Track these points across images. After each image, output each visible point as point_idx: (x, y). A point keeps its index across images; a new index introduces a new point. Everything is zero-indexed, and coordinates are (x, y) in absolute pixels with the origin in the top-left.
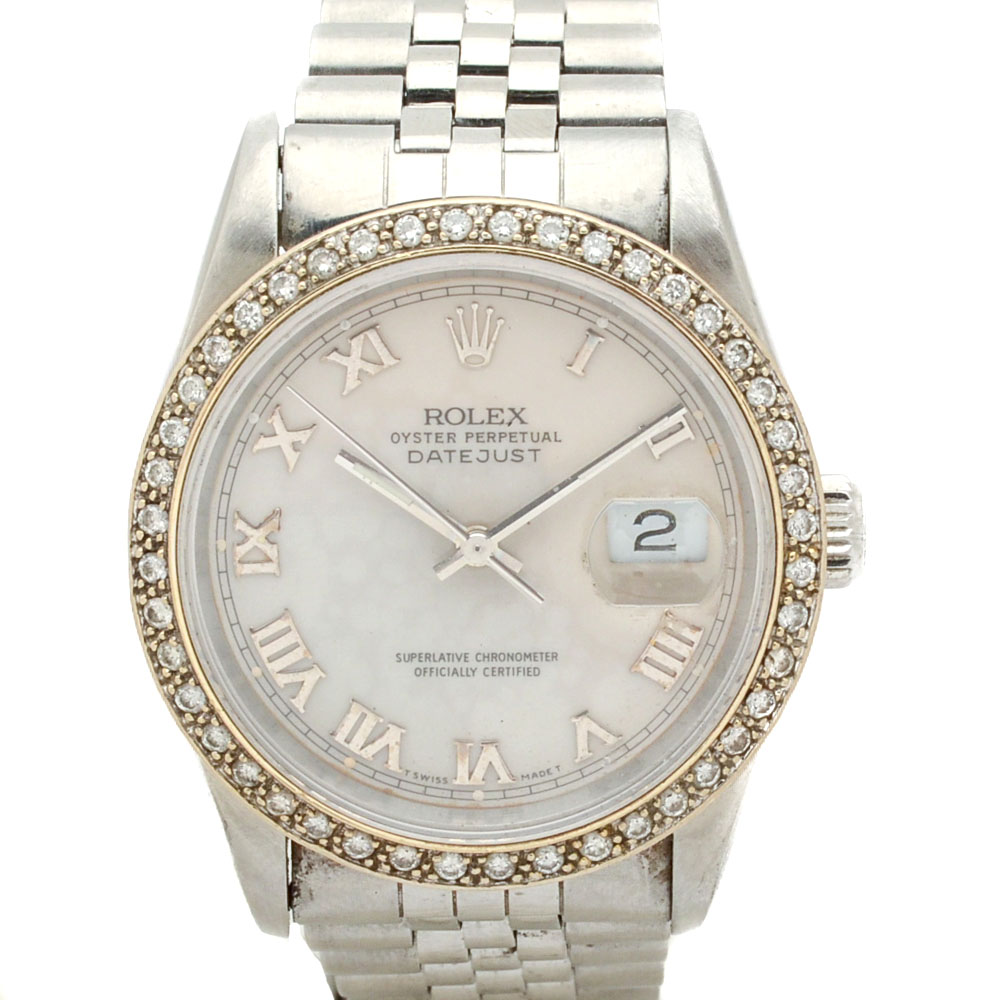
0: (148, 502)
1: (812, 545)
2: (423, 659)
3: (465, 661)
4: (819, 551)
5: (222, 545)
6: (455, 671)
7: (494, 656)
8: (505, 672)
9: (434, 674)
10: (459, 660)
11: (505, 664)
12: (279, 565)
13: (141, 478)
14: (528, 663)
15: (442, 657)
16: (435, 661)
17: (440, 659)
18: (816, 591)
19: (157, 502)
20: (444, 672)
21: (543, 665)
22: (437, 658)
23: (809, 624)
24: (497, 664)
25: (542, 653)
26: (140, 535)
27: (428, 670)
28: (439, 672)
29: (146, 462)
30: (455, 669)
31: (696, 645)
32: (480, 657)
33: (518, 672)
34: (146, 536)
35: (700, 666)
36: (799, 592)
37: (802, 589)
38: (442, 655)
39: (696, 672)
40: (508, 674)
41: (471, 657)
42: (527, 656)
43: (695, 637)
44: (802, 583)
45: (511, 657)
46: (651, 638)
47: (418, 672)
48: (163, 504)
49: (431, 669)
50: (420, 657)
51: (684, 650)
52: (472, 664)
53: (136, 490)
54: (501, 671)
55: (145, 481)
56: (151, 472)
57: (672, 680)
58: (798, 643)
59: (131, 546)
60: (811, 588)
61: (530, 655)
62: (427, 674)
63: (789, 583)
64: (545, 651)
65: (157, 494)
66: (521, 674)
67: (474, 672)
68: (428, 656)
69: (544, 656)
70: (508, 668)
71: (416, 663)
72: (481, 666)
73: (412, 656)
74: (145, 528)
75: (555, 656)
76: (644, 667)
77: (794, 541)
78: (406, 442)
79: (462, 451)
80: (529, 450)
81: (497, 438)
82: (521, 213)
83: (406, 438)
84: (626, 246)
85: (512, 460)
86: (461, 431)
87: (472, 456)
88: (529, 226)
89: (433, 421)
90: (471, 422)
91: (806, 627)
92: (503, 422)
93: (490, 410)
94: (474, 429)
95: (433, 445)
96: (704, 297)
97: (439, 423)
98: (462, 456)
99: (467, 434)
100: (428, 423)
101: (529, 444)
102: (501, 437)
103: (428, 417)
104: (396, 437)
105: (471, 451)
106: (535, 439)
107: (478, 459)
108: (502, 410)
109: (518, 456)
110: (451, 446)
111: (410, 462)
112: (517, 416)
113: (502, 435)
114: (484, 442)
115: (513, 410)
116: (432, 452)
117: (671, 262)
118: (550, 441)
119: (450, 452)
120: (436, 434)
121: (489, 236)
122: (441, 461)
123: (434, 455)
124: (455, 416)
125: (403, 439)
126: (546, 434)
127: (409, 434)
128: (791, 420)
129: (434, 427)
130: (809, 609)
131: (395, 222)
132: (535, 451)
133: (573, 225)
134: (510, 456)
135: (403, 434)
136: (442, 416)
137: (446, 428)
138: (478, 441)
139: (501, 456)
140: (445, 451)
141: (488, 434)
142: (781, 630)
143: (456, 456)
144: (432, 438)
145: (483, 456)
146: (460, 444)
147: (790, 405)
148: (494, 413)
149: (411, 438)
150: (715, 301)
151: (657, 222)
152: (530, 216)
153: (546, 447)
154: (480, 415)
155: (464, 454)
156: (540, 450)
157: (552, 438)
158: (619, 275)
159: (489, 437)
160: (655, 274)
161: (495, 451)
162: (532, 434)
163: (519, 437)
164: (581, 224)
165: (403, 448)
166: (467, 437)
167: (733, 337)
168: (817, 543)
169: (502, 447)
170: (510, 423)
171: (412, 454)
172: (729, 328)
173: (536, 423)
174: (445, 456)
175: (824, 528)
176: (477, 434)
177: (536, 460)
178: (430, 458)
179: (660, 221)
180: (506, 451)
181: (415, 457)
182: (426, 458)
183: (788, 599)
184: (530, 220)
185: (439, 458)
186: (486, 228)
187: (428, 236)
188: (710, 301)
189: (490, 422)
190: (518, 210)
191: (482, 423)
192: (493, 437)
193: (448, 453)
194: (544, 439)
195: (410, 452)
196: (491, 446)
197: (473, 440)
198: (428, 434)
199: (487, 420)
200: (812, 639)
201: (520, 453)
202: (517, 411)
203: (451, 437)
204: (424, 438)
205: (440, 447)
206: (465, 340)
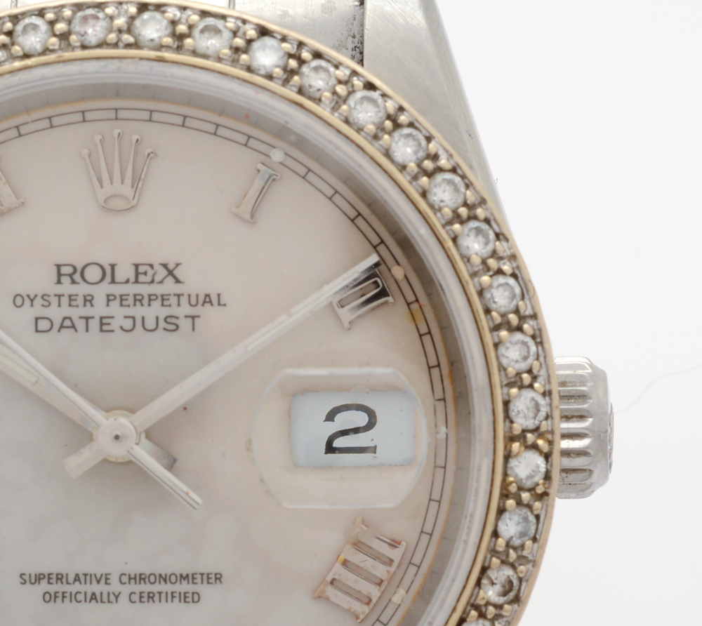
1: (541, 436)
2: (53, 581)
3: (106, 583)
4: (550, 443)
6: (93, 597)
7: (141, 578)
8: (157, 598)
9: (67, 600)
10: (98, 582)
11: (155, 588)
14: (184, 587)
15: (77, 579)
16: (68, 583)
17: (75, 580)
18: (545, 494)
20: (80, 597)
21: (203, 589)
22: (71, 579)
23: (538, 535)
24: (147, 588)
25: (202, 574)
27: (60, 595)
28: (74, 597)
30: (94, 594)
31: (395, 564)
32: (125, 579)
33: (173, 597)
35: (401, 592)
36: (524, 494)
37: (530, 490)
38: (77, 575)
39: (396, 599)
40: (160, 601)
41: (114, 579)
42: (184, 577)
43: (396, 554)
44: (529, 484)
45: (164, 579)
46: (339, 556)
47: (47, 597)
49: (63, 593)
50: (49, 578)
51: (381, 571)
52: (115, 586)
54: (151, 597)
57: (366, 609)
58: (522, 559)
60: (540, 490)
61: (187, 576)
62: (59, 600)
63: (512, 482)
64: (206, 571)
66: (176, 600)
67: (117, 597)
68: (60, 578)
69: (205, 577)
70: (160, 593)
71: (44, 586)
72: (126, 590)
73: (39, 578)
75: (219, 578)
76: (331, 592)
77: (517, 429)
78: (32, 305)
79: (101, 318)
80: (186, 317)
81: (145, 301)
82: (172, 13)
83: (32, 301)
84: (306, 55)
85: (165, 329)
86: (100, 292)
87: (115, 324)
88: (182, 28)
89: (66, 280)
90: (113, 281)
91: (534, 539)
92: (152, 281)
93: (137, 266)
94: (117, 290)
95: (66, 310)
96: (403, 119)
97: (74, 282)
98: (102, 324)
99: (108, 296)
100: (59, 282)
101: (185, 309)
102: (150, 300)
103: (59, 275)
104: (20, 300)
105: (112, 317)
106: (193, 302)
107: (121, 328)
108: (152, 266)
109: (171, 324)
110: (88, 311)
111: (37, 331)
112: (171, 273)
113: (151, 298)
114: (129, 306)
115: (165, 266)
116: (65, 318)
117: (363, 77)
118: (212, 305)
119: (87, 319)
120: (70, 296)
121: (131, 40)
122: (76, 331)
123: (67, 323)
124: (93, 274)
125: (27, 302)
126: (207, 295)
127: (36, 296)
128: (514, 276)
129: (67, 288)
130: (537, 517)
131: (15, 25)
132: (193, 318)
133: (239, 28)
134: (162, 324)
135: (28, 296)
136: (77, 274)
137: (81, 289)
138: (121, 305)
139: (150, 324)
140: (81, 318)
141: (135, 295)
142: (501, 543)
143: (94, 324)
144: (65, 300)
145: (128, 324)
146: (99, 309)
147: (513, 257)
148: (141, 269)
149: (38, 301)
150: (417, 124)
151: (350, 39)
152: (184, 16)
153: (207, 312)
154: (125, 272)
155: (105, 321)
156: (198, 316)
157: (215, 300)
158: (296, 90)
159: (135, 300)
160: (341, 89)
161: (143, 318)
162: (189, 296)
163: (174, 300)
164: (248, 26)
165: (28, 313)
166: (108, 300)
167: (440, 170)
168: (548, 432)
169: (152, 312)
170: (161, 282)
171: (39, 321)
172: (435, 157)
173: (195, 282)
174: (80, 324)
175: (557, 414)
176: (121, 296)
177: (193, 329)
178: (62, 327)
179: (354, 37)
180: (157, 318)
181: (44, 325)
182: (57, 326)
183: (510, 503)
184: (184, 21)
185: (73, 327)
186: (129, 31)
187: (54, 40)
188: (411, 125)
189: (137, 281)
190: (169, 9)
191: (127, 282)
192: (140, 301)
193: (84, 321)
194: (205, 302)
195: (37, 319)
196: (138, 311)
197: (115, 304)
198: (59, 296)
199: (132, 279)
200: (542, 557)
201: (174, 320)
202: (171, 267)
203: (88, 300)
204: (54, 301)
205: (75, 313)
206: (105, 176)
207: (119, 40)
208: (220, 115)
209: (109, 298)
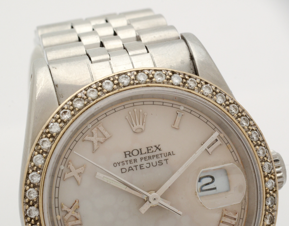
0: (30, 206)
1: (272, 174)
4: (274, 176)
5: (59, 217)
12: (81, 221)
13: (25, 197)
18: (276, 191)
19: (33, 205)
23: (276, 203)
26: (29, 219)
29: (26, 191)
31: (237, 220)
34: (31, 219)
36: (271, 192)
37: (271, 191)
43: (236, 217)
44: (271, 189)
46: (220, 220)
48: (36, 205)
51: (233, 222)
53: (24, 203)
55: (27, 198)
56: (28, 194)
58: (274, 211)
59: (26, 224)
60: (274, 190)
63: (267, 189)
65: (33, 202)
74: (30, 216)
77: (266, 174)
78: (119, 165)
79: (140, 165)
80: (164, 160)
81: (152, 158)
82: (146, 72)
83: (119, 164)
84: (187, 77)
85: (159, 165)
86: (138, 158)
87: (144, 166)
88: (151, 76)
89: (128, 156)
90: (141, 154)
91: (275, 204)
92: (153, 152)
93: (147, 148)
94: (143, 156)
95: (129, 165)
96: (218, 91)
97: (130, 156)
98: (140, 167)
99: (141, 158)
100: (126, 157)
101: (164, 158)
102: (153, 157)
103: (126, 155)
104: (115, 165)
105: (143, 164)
106: (166, 155)
107: (146, 167)
108: (152, 147)
109: (161, 163)
110: (136, 164)
111: (122, 173)
112: (157, 148)
113: (153, 156)
114: (147, 160)
115: (155, 146)
116: (129, 167)
117: (204, 81)
118: (171, 155)
119: (136, 166)
120: (130, 160)
121: (138, 82)
122: (133, 170)
123: (130, 169)
124: (135, 153)
125: (118, 165)
126: (169, 153)
127: (120, 162)
128: (256, 130)
129: (128, 158)
130: (275, 198)
131: (102, 83)
132: (166, 160)
133: (166, 73)
134: (158, 164)
135: (118, 163)
136: (131, 154)
137: (133, 158)
138: (145, 160)
139: (154, 164)
140: (134, 166)
141: (148, 157)
142: (267, 207)
143: (138, 167)
144: (129, 162)
145: (148, 165)
146: (139, 163)
147: (255, 125)
148: (149, 149)
149: (121, 164)
150: (221, 92)
151: (191, 70)
152: (150, 72)
153: (170, 158)
154: (144, 150)
155: (141, 166)
156: (168, 159)
157: (171, 154)
158: (187, 88)
159: (149, 158)
160: (199, 86)
161: (152, 163)
162: (164, 154)
163: (160, 156)
164: (169, 72)
165: (119, 168)
166: (141, 160)
167: (230, 103)
168: (273, 173)
169: (154, 161)
170: (155, 151)
171: (122, 170)
172: (228, 100)
173: (165, 149)
174: (134, 168)
175: (274, 167)
176: (144, 158)
177: (167, 163)
178: (129, 170)
179: (192, 69)
180: (156, 162)
181: (124, 170)
182: (127, 170)
183: (268, 195)
184: (150, 74)
185: (132, 169)
186: (136, 80)
187: (115, 86)
188: (220, 92)
189: (148, 152)
190: (145, 71)
191: (146, 153)
192: (150, 158)
193: (135, 167)
194: (169, 155)
195: (121, 169)
196: (150, 161)
197: (143, 160)
198: (127, 161)
199: (147, 152)
200: (278, 209)
201: (161, 162)
202: (157, 146)
203: (135, 161)
204: (125, 163)
205: (132, 165)
206: (134, 123)
207: (134, 82)
208: (163, 99)
209: (141, 159)
